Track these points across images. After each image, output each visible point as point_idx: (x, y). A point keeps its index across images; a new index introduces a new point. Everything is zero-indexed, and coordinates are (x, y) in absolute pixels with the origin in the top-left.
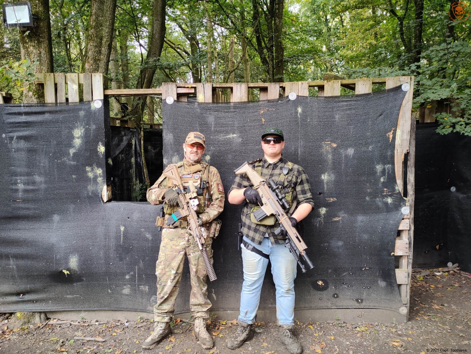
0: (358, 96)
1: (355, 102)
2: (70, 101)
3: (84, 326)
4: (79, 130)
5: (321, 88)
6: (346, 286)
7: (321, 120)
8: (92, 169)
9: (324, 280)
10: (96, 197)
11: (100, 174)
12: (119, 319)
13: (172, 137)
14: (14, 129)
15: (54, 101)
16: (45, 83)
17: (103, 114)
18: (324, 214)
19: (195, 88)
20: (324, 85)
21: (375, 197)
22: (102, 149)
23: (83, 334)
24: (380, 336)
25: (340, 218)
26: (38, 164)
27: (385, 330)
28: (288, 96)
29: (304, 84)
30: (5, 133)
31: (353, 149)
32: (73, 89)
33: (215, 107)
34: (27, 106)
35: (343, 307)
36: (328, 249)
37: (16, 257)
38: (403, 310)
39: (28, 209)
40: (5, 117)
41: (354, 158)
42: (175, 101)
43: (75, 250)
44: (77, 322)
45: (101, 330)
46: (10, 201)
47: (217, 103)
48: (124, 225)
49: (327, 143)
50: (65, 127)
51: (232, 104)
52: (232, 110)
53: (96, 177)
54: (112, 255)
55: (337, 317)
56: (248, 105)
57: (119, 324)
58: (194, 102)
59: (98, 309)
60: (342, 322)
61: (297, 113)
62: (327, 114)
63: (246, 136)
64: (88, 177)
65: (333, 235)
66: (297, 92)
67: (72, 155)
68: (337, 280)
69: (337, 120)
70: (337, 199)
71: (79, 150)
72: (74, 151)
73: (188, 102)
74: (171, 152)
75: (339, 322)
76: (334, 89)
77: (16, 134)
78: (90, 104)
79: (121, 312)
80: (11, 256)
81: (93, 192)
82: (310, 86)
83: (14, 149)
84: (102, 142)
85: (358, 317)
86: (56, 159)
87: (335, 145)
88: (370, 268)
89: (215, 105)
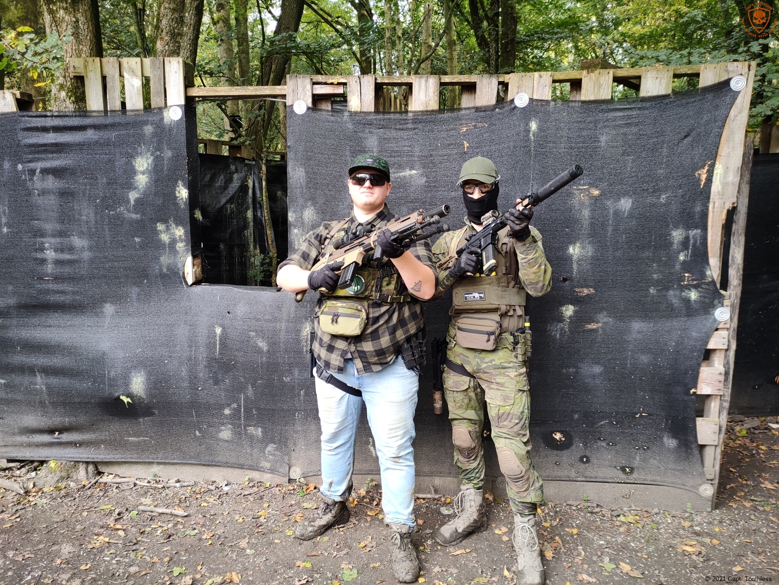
0: (645, 100)
1: (638, 112)
2: (129, 106)
3: (156, 489)
4: (144, 160)
5: (576, 85)
6: (604, 444)
7: (573, 145)
8: (167, 227)
9: (566, 431)
10: (174, 277)
11: (180, 236)
12: (214, 480)
13: (304, 174)
14: (37, 156)
15: (102, 108)
16: (87, 76)
17: (184, 132)
18: (570, 317)
19: (345, 84)
20: (581, 80)
21: (667, 289)
22: (183, 193)
23: (153, 501)
24: (660, 534)
25: (600, 325)
26: (77, 217)
27: (671, 523)
28: (512, 101)
29: (544, 77)
30: (22, 163)
31: (630, 201)
32: (133, 86)
33: (380, 120)
34: (56, 116)
35: (598, 480)
36: (574, 377)
37: (47, 371)
38: (706, 490)
39: (63, 292)
40: (21, 135)
41: (631, 216)
42: (308, 108)
43: (141, 364)
44: (146, 481)
45: (184, 497)
46: (33, 278)
47: (384, 113)
48: (222, 326)
49: (581, 187)
50: (121, 153)
51: (410, 115)
52: (410, 126)
53: (173, 242)
54: (201, 375)
55: (585, 495)
56: (440, 116)
57: (213, 488)
58: (342, 111)
59: (179, 462)
60: (595, 505)
61: (529, 131)
62: (585, 133)
63: (434, 174)
64: (160, 241)
65: (584, 354)
66: (531, 92)
67: (132, 203)
68: (589, 432)
69: (603, 144)
70: (596, 291)
71: (145, 193)
72: (137, 196)
73: (333, 110)
74: (301, 201)
75: (589, 504)
76: (600, 86)
77: (39, 165)
78: (162, 113)
79: (216, 468)
80: (38, 370)
81: (169, 268)
82: (554, 81)
83: (38, 190)
84: (183, 181)
85: (623, 497)
86: (106, 209)
87: (596, 192)
88: (649, 415)
89: (381, 116)
